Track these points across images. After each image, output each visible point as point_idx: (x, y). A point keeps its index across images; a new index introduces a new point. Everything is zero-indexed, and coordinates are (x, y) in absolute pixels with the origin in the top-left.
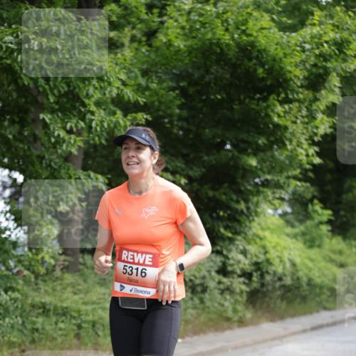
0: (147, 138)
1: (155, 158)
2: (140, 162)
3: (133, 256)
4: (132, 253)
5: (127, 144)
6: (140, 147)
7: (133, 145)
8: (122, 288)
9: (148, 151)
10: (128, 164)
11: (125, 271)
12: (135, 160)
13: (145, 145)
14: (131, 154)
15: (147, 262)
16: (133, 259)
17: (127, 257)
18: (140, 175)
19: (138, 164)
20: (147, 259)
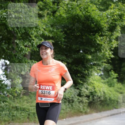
0: (49, 45)
1: (52, 52)
2: (47, 54)
4: (45, 86)
5: (42, 47)
6: (46, 48)
7: (44, 48)
9: (49, 50)
10: (42, 55)
11: (42, 93)
12: (45, 53)
13: (48, 48)
14: (43, 51)
16: (45, 88)
17: (43, 88)
18: (47, 58)
19: (46, 54)
20: (51, 88)
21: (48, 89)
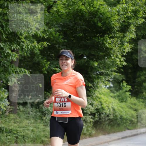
0: (70, 55)
1: (73, 62)
2: (67, 65)
3: (60, 99)
4: (60, 98)
5: (62, 58)
6: (67, 59)
7: (64, 58)
8: (57, 113)
9: (70, 60)
10: (62, 66)
11: (57, 106)
12: (66, 64)
13: (69, 58)
14: (64, 61)
15: (65, 101)
16: (60, 100)
17: (58, 100)
20: (65, 100)
21: (63, 101)
